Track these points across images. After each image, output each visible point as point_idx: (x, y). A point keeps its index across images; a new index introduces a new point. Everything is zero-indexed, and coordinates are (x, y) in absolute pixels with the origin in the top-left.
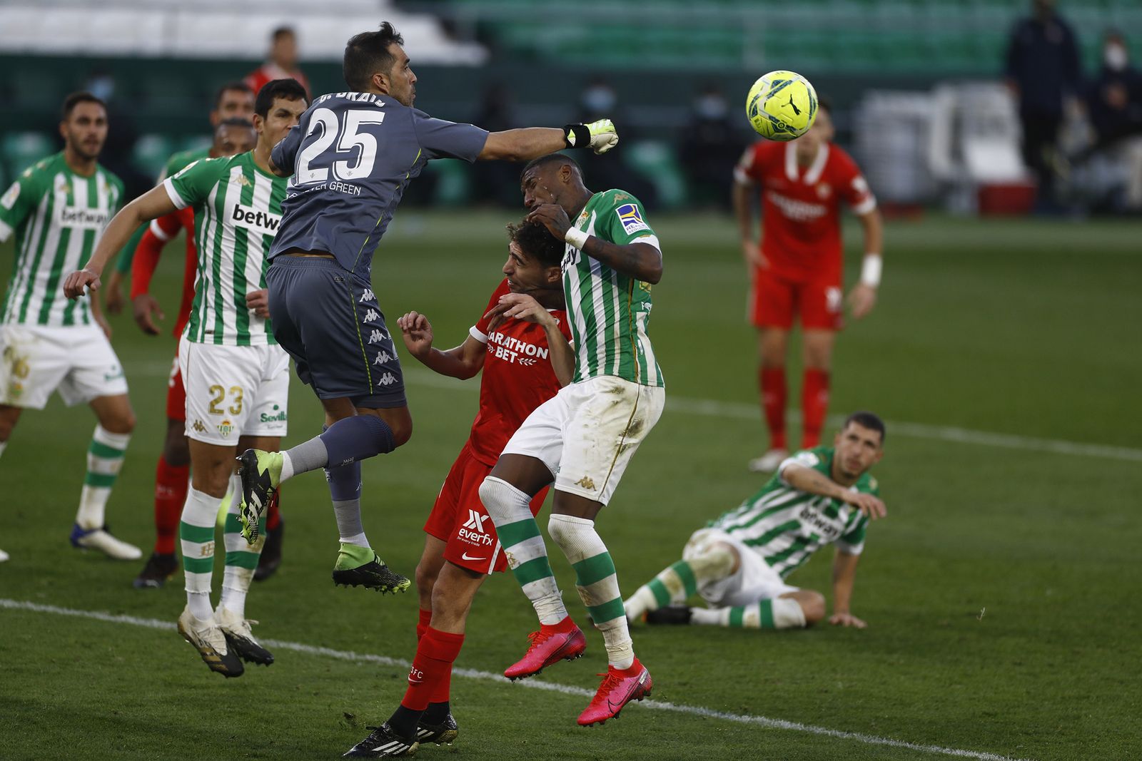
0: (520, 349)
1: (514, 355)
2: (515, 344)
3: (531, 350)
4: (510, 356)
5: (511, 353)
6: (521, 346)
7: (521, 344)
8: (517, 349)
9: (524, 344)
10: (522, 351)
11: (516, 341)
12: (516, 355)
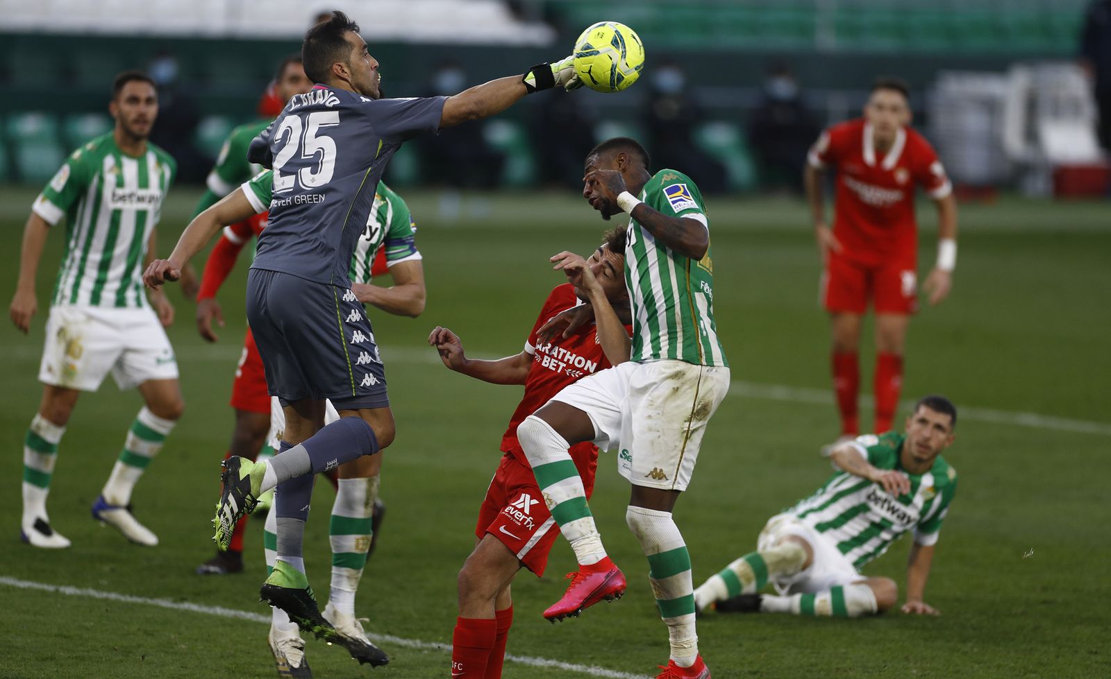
0: (569, 360)
1: (562, 365)
2: (564, 355)
3: (580, 362)
4: (558, 366)
5: (560, 363)
6: (570, 357)
7: (571, 355)
8: (565, 360)
9: (574, 355)
10: (571, 362)
11: (565, 351)
12: (565, 365)
